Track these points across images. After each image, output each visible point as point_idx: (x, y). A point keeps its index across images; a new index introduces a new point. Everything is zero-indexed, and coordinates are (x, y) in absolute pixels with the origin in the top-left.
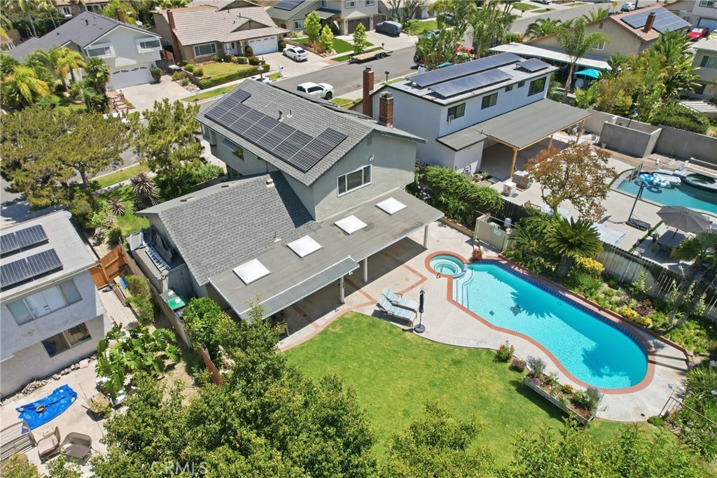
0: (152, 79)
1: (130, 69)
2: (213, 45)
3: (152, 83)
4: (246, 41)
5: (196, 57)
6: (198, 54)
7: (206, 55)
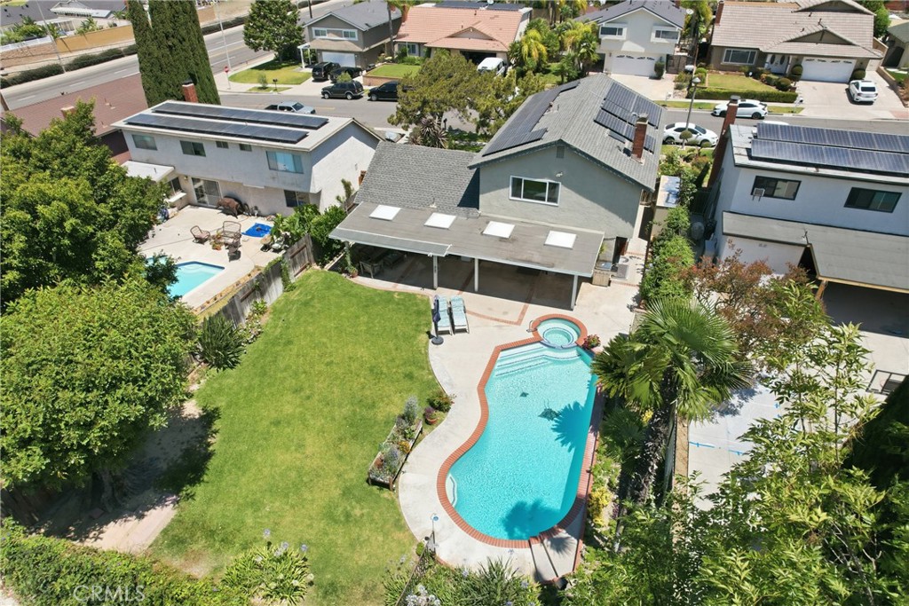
0: (654, 74)
1: (636, 57)
2: (753, 54)
3: (651, 78)
4: (799, 57)
5: (723, 63)
6: (727, 60)
7: (738, 64)
